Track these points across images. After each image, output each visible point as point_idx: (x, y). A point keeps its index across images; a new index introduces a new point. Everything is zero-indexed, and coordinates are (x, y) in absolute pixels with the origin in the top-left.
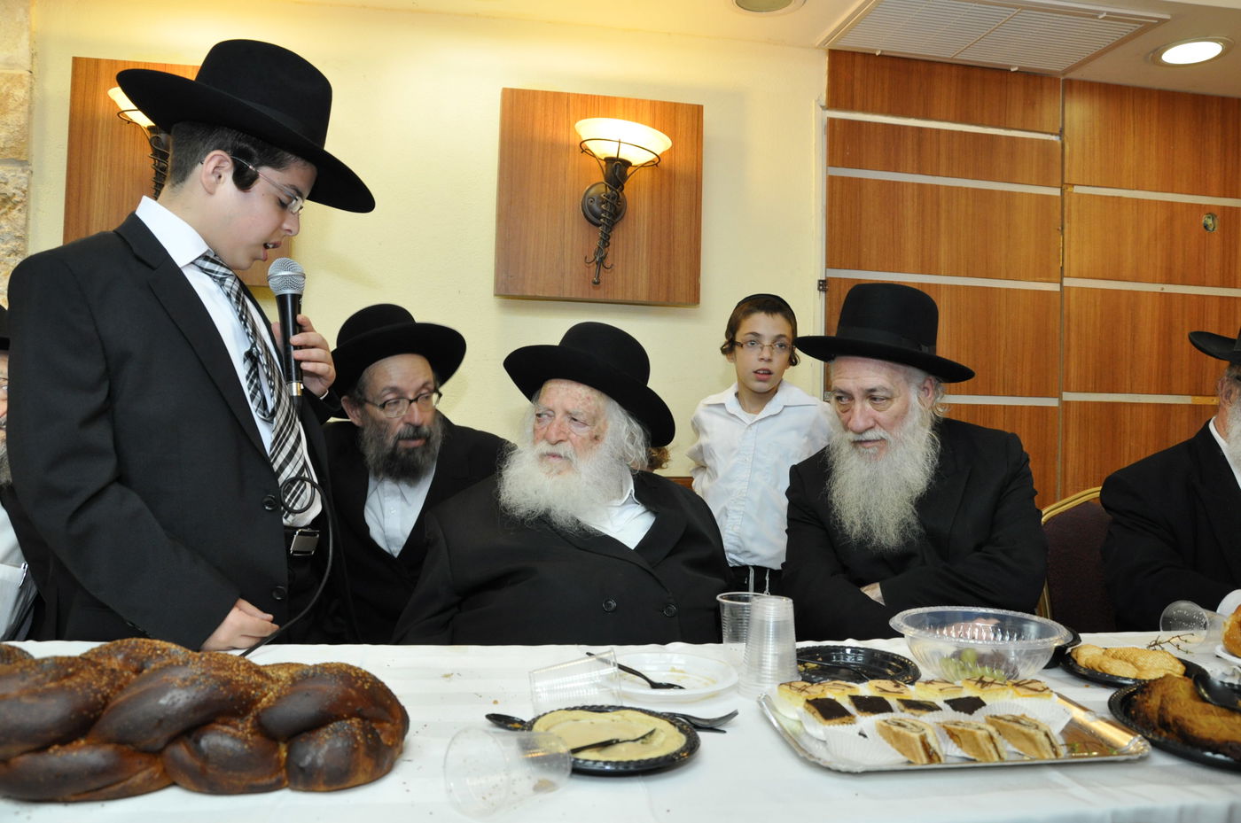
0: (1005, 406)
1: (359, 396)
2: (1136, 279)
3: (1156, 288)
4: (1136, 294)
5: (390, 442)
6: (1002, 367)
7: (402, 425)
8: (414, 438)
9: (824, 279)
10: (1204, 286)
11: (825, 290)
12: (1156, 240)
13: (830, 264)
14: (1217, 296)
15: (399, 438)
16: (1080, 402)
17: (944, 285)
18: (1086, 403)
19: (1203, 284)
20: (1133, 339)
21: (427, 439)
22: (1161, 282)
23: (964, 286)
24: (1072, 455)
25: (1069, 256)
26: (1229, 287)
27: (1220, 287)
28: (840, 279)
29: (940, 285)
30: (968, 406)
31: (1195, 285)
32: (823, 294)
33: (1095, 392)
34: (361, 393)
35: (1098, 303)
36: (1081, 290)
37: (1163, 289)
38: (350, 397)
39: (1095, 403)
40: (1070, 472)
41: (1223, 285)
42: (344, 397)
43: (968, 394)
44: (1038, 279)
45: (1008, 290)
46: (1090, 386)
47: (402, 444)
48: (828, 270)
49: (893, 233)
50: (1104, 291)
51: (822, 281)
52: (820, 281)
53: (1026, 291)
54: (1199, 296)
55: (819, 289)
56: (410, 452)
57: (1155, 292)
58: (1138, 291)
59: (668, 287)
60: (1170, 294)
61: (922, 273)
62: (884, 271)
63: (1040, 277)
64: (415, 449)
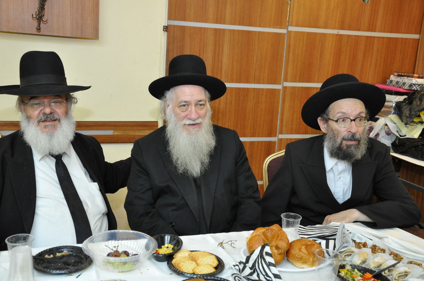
0: (254, 89)
1: (326, 117)
2: (325, 27)
3: (335, 32)
4: (324, 35)
5: (339, 140)
6: (254, 70)
7: (346, 133)
8: (351, 140)
9: (166, 25)
10: (359, 31)
11: (166, 31)
12: (338, 8)
13: (170, 18)
14: (365, 36)
15: (344, 139)
16: (292, 87)
17: (227, 29)
18: (294, 88)
19: (359, 30)
20: (321, 56)
21: (359, 141)
22: (338, 29)
23: (238, 30)
24: (286, 112)
25: (292, 15)
26: (372, 31)
27: (367, 31)
28: (175, 25)
29: (225, 29)
30: (236, 88)
31: (355, 30)
32: (166, 33)
33: (300, 82)
34: (327, 115)
35: (305, 39)
36: (297, 33)
37: (338, 32)
38: (322, 117)
39: (299, 88)
40: (285, 120)
41: (369, 30)
42: (319, 118)
43: (237, 82)
44: (275, 27)
45: (259, 32)
46: (298, 79)
47: (345, 142)
48: (168, 21)
49: (203, 3)
50: (308, 34)
51: (166, 26)
52: (164, 26)
53: (269, 33)
54: (356, 36)
55: (164, 30)
56: (348, 147)
57: (334, 34)
58: (325, 34)
59: (82, 30)
60: (341, 35)
61: (217, 23)
62: (197, 22)
63: (276, 26)
64: (351, 145)
